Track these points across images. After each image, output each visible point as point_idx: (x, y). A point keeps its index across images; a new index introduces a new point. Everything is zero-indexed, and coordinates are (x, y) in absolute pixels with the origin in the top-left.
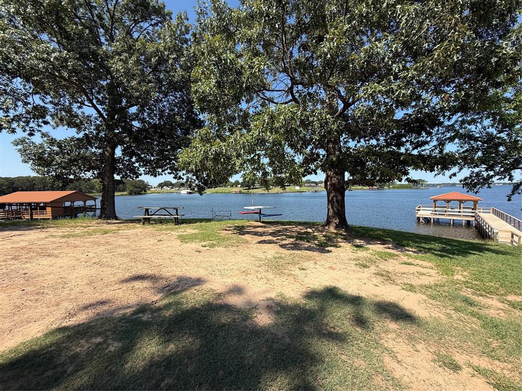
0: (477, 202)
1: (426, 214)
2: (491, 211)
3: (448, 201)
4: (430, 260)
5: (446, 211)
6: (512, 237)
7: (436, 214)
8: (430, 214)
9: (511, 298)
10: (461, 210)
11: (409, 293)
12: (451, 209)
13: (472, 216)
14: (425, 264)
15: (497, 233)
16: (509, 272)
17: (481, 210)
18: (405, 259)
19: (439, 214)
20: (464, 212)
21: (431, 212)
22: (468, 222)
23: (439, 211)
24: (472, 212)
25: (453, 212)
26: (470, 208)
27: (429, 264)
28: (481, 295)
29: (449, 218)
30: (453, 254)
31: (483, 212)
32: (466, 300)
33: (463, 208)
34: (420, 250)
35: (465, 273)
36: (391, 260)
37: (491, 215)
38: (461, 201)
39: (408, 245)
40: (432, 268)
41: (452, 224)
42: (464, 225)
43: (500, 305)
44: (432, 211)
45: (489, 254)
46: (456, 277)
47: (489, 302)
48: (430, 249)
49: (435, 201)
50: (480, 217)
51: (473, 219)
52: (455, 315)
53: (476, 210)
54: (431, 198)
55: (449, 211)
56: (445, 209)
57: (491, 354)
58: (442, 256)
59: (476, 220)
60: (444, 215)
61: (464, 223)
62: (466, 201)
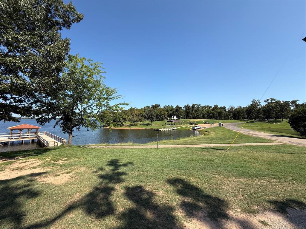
0: (38, 129)
1: (4, 139)
2: (44, 133)
3: (20, 130)
4: (34, 158)
5: (19, 136)
6: (55, 144)
7: (13, 139)
8: (7, 139)
9: (64, 159)
10: (29, 134)
11: (34, 169)
12: (23, 134)
13: (35, 137)
14: (32, 160)
15: (49, 143)
16: (61, 154)
17: (40, 133)
18: (21, 161)
19: (15, 138)
20: (31, 135)
21: (7, 138)
22: (33, 140)
23: (14, 136)
24: (35, 135)
25: (24, 136)
26: (34, 133)
27: (34, 159)
28: (57, 161)
29: (22, 140)
30: (41, 153)
31: (41, 134)
32: (53, 164)
33: (31, 133)
34: (25, 156)
35: (49, 158)
36: (14, 164)
37: (44, 135)
38: (29, 129)
39: (17, 156)
40: (36, 160)
41: (23, 143)
42: (31, 142)
43: (62, 162)
44: (9, 137)
45: (53, 150)
46: (47, 160)
47: (59, 162)
48: (29, 154)
49: (12, 130)
50: (40, 137)
51: (36, 138)
52: (53, 168)
53: (37, 133)
54: (8, 128)
55: (22, 136)
56: (19, 135)
57: (64, 170)
58: (37, 155)
59: (37, 139)
60: (18, 138)
61: (31, 141)
62: (32, 129)
